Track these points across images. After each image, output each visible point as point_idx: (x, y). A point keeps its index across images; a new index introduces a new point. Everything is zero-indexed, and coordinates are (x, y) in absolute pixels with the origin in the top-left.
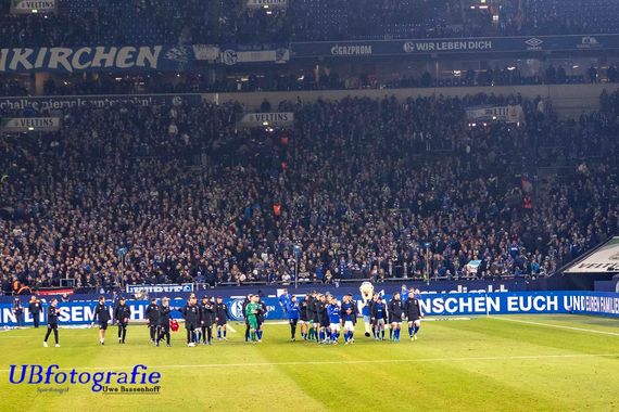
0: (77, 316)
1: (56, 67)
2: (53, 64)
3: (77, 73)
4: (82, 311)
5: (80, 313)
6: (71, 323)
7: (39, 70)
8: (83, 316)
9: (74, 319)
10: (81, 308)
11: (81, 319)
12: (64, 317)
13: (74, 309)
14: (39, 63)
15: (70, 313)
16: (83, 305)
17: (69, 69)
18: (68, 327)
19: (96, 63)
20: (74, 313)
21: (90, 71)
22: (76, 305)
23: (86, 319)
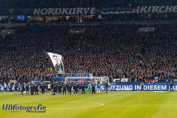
0: (159, 88)
1: (154, 12)
2: (153, 11)
3: (160, 14)
4: (161, 87)
5: (160, 87)
6: (157, 90)
7: (149, 13)
8: (161, 88)
9: (158, 89)
10: (160, 86)
11: (160, 89)
12: (155, 88)
13: (158, 86)
14: (149, 11)
15: (157, 87)
16: (161, 85)
17: (158, 13)
18: (156, 91)
19: (166, 11)
20: (158, 87)
21: (164, 13)
22: (159, 85)
23: (162, 89)
